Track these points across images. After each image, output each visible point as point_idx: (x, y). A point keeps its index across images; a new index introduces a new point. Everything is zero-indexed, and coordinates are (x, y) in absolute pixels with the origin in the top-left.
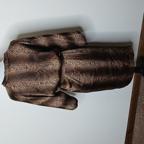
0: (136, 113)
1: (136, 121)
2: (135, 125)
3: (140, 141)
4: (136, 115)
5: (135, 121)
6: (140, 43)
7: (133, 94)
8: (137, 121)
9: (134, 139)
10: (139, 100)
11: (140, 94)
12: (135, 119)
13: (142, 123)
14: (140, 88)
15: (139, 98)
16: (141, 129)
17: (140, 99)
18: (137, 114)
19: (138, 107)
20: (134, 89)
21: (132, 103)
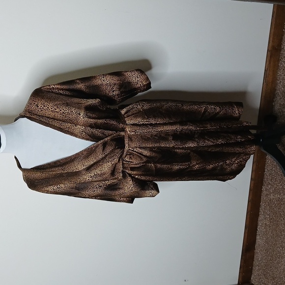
0: (259, 216)
1: (259, 230)
2: (258, 237)
3: (265, 265)
4: (260, 219)
5: (257, 230)
6: (264, 90)
7: (253, 182)
8: (261, 229)
9: (256, 263)
10: (264, 193)
11: (265, 182)
12: (258, 227)
13: (268, 233)
14: (266, 170)
15: (264, 188)
16: (268, 244)
17: (266, 190)
18: (261, 217)
19: (262, 204)
20: (254, 173)
21: (250, 199)
